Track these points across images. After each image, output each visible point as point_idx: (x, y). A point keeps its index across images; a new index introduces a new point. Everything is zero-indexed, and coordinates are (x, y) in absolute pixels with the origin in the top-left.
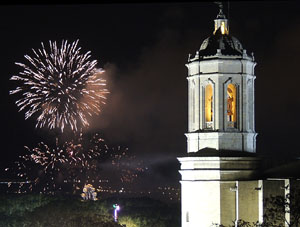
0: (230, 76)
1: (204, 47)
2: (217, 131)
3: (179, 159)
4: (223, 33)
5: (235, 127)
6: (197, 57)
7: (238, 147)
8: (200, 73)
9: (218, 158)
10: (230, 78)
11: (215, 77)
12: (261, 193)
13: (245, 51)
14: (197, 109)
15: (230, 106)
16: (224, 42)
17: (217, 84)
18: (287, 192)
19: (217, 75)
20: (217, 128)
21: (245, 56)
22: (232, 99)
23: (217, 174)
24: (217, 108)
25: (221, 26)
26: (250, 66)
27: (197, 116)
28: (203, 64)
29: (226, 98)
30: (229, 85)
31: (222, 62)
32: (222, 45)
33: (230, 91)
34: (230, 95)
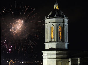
0: (59, 23)
1: (50, 14)
2: (55, 42)
3: (42, 51)
4: (57, 9)
5: (61, 41)
6: (48, 17)
7: (62, 47)
8: (49, 23)
9: (56, 51)
10: (59, 24)
11: (54, 24)
12: (70, 63)
13: (64, 15)
14: (48, 35)
15: (59, 34)
16: (57, 12)
17: (55, 26)
18: (79, 62)
19: (55, 23)
20: (55, 41)
21: (65, 17)
22: (60, 31)
23: (55, 57)
24: (55, 34)
25: (57, 7)
26: (66, 20)
27: (48, 37)
28: (50, 19)
29: (58, 31)
30: (59, 27)
31: (57, 19)
32: (57, 13)
33: (60, 29)
34: (59, 30)
